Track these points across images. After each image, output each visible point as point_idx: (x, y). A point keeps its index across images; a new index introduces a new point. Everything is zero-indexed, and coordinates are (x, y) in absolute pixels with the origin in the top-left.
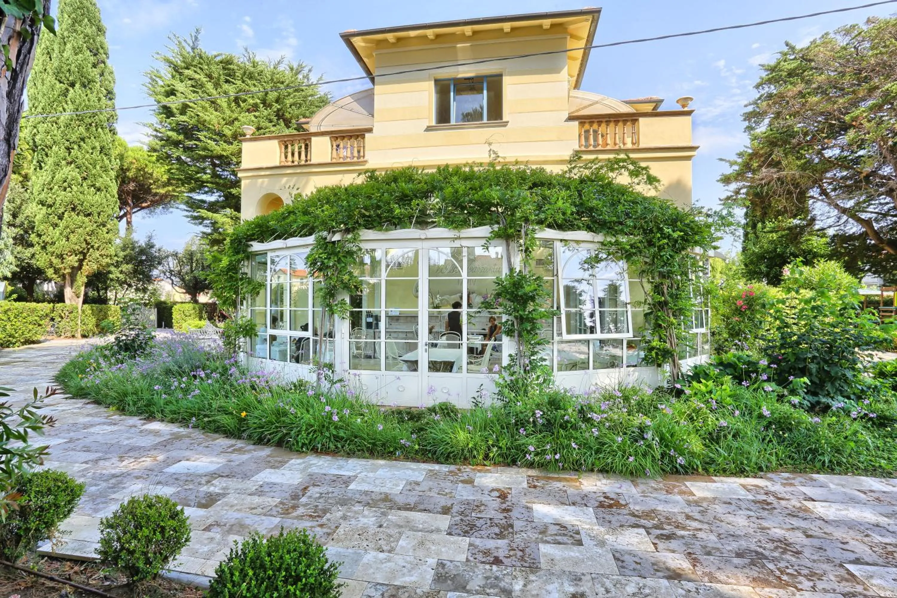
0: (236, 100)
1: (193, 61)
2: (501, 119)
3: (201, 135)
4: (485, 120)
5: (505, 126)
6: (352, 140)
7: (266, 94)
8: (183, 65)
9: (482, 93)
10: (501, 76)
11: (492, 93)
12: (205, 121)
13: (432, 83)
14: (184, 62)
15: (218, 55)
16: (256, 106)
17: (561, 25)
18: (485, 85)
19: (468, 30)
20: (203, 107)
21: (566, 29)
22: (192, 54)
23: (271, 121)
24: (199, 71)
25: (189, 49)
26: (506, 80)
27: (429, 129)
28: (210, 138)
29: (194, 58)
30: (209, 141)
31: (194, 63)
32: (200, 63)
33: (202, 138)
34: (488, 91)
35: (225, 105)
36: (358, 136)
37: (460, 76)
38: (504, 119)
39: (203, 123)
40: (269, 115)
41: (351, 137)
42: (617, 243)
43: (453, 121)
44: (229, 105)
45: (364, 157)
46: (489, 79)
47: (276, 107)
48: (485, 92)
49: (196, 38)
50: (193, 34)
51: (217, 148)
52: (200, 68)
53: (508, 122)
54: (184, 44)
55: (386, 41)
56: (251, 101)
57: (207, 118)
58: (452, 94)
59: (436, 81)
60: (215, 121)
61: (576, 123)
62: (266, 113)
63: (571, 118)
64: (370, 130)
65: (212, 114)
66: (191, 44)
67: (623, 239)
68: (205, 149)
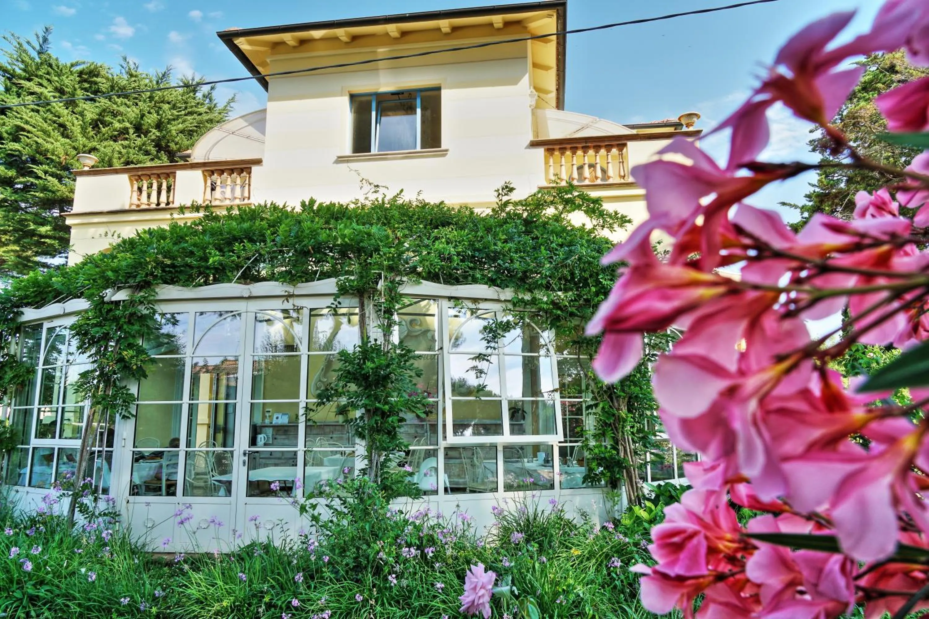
0: (96, 124)
1: (38, 69)
2: (440, 147)
3: (38, 170)
4: (419, 148)
5: (444, 155)
6: (235, 175)
7: (143, 116)
8: (23, 74)
9: (416, 113)
10: (438, 89)
11: (428, 113)
12: (47, 151)
13: (346, 100)
14: (24, 70)
15: (77, 64)
16: (124, 132)
17: (518, 22)
18: (418, 102)
19: (392, 29)
20: (44, 132)
21: (526, 28)
22: (38, 60)
23: (147, 153)
24: (45, 83)
25: (34, 54)
26: (445, 94)
27: (341, 160)
28: (53, 175)
29: (38, 67)
30: (50, 178)
31: (40, 73)
32: (48, 73)
33: (41, 174)
34: (423, 109)
35: (77, 130)
36: (242, 171)
37: (383, 89)
38: (444, 146)
39: (44, 153)
40: (144, 144)
41: (232, 171)
42: (534, 301)
43: (374, 149)
44: (84, 130)
45: (249, 198)
46: (424, 94)
47: (155, 133)
48: (419, 111)
49: (45, 40)
50: (41, 34)
51: (63, 188)
52: (49, 80)
53: (447, 150)
54: (26, 46)
55: (282, 43)
56: (117, 125)
57: (49, 146)
58: (374, 114)
59: (352, 97)
60: (60, 151)
61: (541, 151)
62: (139, 142)
63: (534, 144)
64: (258, 162)
65: (57, 140)
66: (38, 48)
67: (543, 297)
68: (45, 189)
